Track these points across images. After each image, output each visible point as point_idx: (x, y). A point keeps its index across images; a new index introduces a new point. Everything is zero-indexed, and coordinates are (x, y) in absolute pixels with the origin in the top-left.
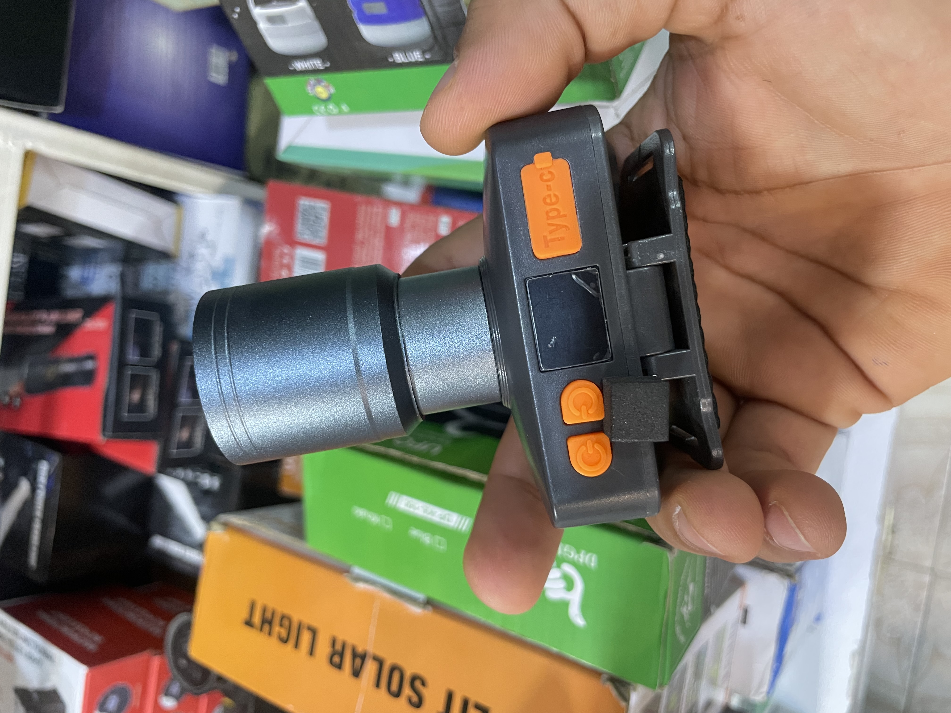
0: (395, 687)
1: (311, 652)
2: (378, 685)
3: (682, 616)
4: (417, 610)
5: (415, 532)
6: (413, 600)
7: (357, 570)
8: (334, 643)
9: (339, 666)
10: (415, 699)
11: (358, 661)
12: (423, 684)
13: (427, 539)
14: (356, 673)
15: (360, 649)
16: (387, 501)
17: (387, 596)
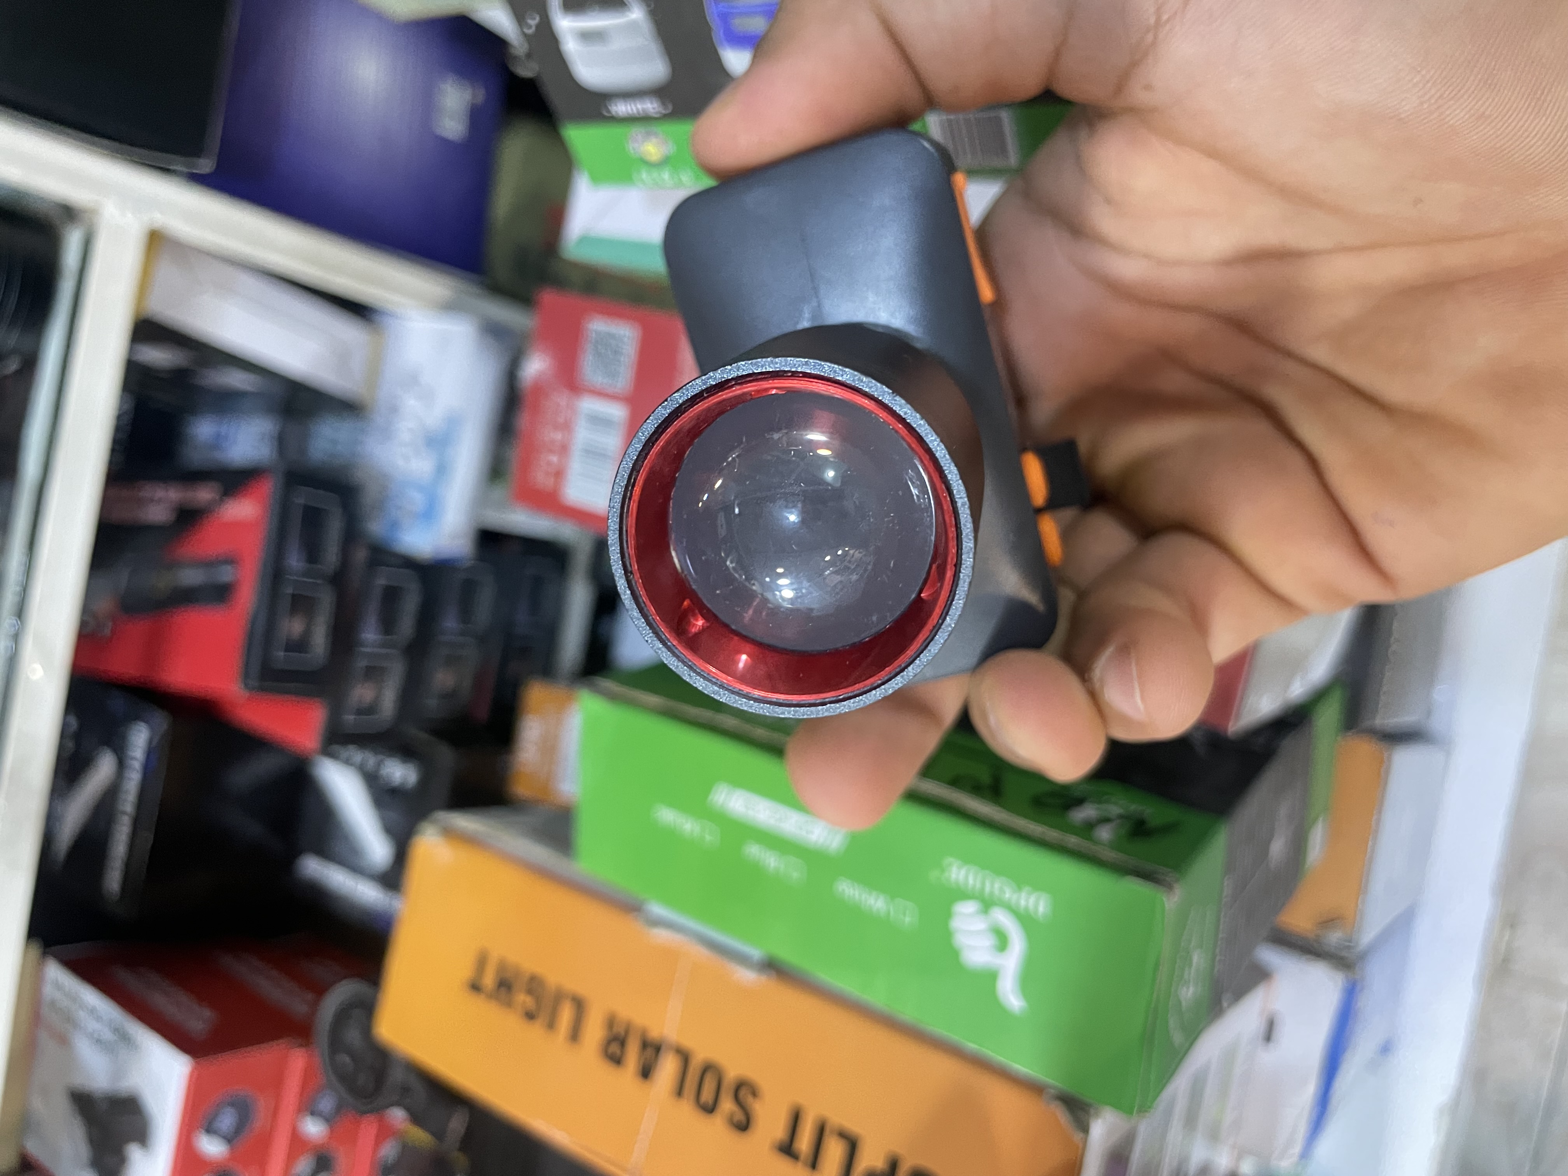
0: (707, 1095)
1: (575, 1035)
2: (679, 1092)
3: (1180, 1002)
4: (747, 976)
5: (754, 850)
6: (742, 959)
7: (657, 909)
8: (611, 1022)
9: (617, 1060)
10: (739, 1116)
11: (650, 1052)
12: (755, 1093)
13: (771, 861)
14: (646, 1072)
15: (655, 1033)
16: (710, 797)
17: (701, 952)
